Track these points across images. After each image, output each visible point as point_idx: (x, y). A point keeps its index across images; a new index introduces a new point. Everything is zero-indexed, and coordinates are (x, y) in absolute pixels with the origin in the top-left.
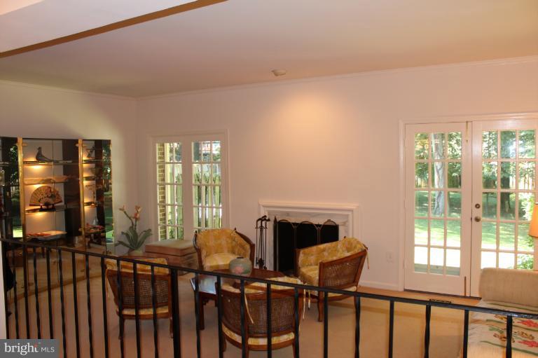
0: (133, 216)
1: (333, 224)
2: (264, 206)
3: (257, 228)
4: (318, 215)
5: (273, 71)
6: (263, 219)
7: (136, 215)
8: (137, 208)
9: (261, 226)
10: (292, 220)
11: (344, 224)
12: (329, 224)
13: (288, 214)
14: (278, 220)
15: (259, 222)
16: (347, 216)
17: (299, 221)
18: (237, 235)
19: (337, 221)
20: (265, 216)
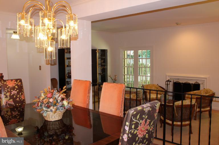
0: (114, 79)
1: (198, 84)
2: (168, 76)
3: (166, 84)
4: (191, 80)
5: (176, 23)
6: (168, 81)
7: (115, 78)
8: (115, 76)
9: (168, 84)
10: (181, 82)
11: (203, 84)
12: (196, 83)
13: (178, 79)
14: (174, 81)
15: (167, 82)
16: (204, 80)
17: (184, 82)
18: (159, 87)
19: (200, 82)
20: (169, 80)
